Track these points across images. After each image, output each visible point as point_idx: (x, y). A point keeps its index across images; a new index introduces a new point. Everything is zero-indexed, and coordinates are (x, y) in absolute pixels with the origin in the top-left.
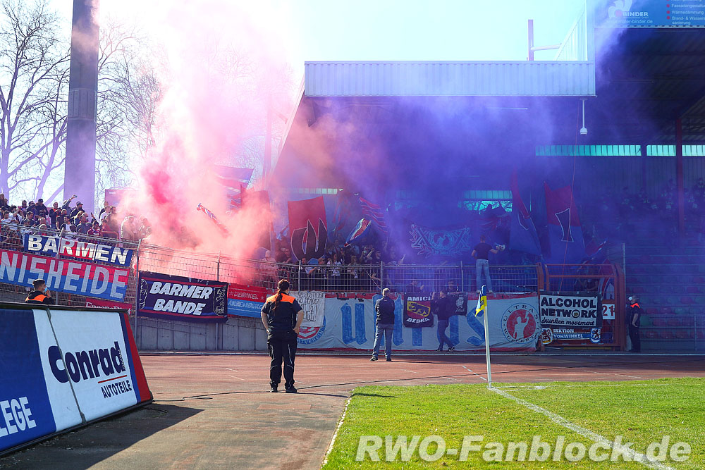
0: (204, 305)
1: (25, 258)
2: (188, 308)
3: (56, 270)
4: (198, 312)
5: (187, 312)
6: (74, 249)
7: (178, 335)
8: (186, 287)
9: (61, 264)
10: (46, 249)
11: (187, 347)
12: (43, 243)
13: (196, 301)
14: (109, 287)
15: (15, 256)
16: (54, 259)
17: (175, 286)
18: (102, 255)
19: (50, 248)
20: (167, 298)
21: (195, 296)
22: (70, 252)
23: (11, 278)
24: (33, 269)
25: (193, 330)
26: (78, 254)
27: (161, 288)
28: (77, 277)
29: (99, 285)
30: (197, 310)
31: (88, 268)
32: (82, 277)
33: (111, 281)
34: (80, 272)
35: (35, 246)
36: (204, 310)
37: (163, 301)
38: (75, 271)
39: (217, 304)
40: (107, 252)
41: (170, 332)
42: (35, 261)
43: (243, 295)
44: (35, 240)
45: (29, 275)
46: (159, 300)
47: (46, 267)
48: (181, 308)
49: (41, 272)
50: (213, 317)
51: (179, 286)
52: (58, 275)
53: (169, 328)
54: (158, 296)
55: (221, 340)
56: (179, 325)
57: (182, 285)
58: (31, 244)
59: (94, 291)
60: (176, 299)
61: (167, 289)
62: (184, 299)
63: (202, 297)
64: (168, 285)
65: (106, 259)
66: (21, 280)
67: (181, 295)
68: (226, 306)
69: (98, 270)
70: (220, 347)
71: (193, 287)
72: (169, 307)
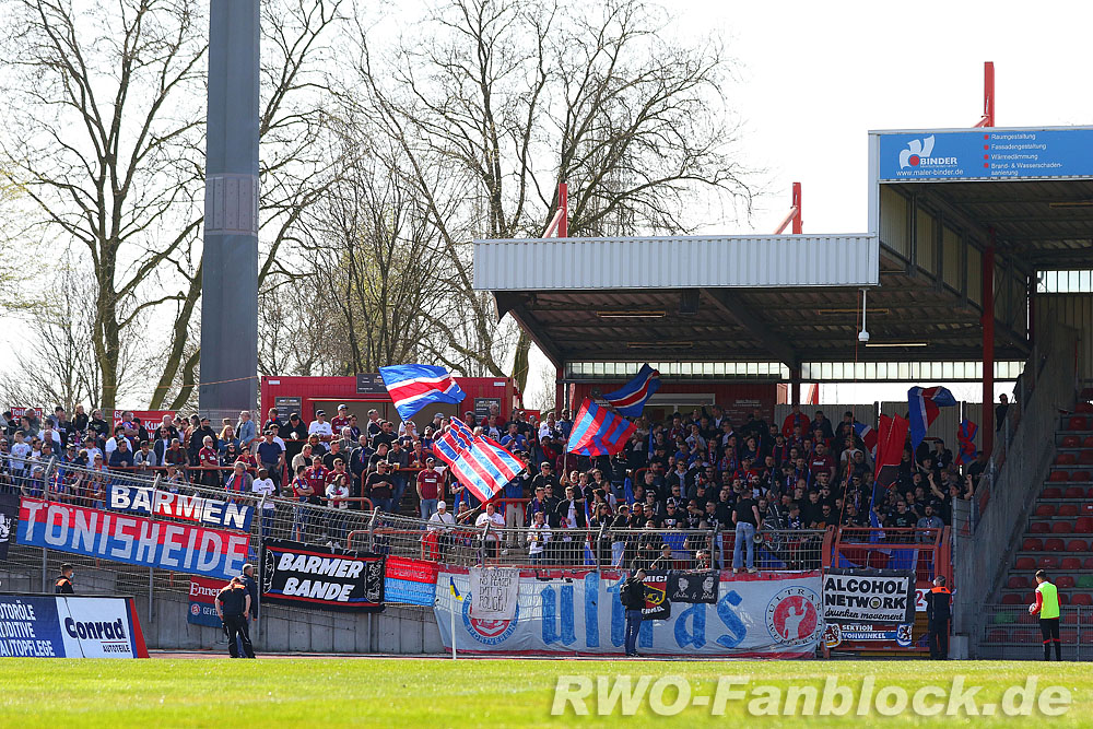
0: (352, 587)
1: (107, 519)
2: (331, 591)
3: (149, 536)
4: (343, 598)
5: (329, 597)
6: (174, 505)
7: (318, 631)
8: (327, 561)
9: (156, 527)
10: (135, 506)
11: (330, 647)
12: (132, 497)
13: (342, 581)
14: (222, 561)
15: (94, 516)
16: (146, 520)
17: (312, 559)
18: (212, 515)
19: (141, 504)
20: (301, 576)
21: (340, 574)
22: (168, 510)
23: (89, 547)
24: (119, 535)
25: (337, 624)
26: (179, 513)
27: (293, 563)
28: (178, 546)
29: (208, 559)
30: (343, 593)
31: (194, 533)
32: (185, 546)
33: (224, 552)
34: (183, 539)
35: (121, 501)
36: (352, 594)
37: (295, 581)
38: (176, 538)
39: (370, 585)
40: (219, 511)
41: (305, 625)
42: (121, 522)
43: (406, 574)
44: (120, 492)
45: (113, 543)
46: (290, 580)
47: (136, 532)
48: (320, 591)
49: (129, 539)
50: (365, 605)
51: (318, 559)
52: (152, 543)
53: (305, 620)
54: (290, 574)
55: (375, 639)
56: (319, 617)
57: (322, 558)
58: (115, 497)
59: (202, 566)
60: (313, 577)
61: (301, 564)
62: (324, 578)
63: (349, 576)
64: (302, 558)
65: (217, 520)
66: (102, 550)
67: (320, 573)
68: (382, 589)
69: (207, 536)
70: (375, 648)
71: (337, 561)
72: (305, 590)
